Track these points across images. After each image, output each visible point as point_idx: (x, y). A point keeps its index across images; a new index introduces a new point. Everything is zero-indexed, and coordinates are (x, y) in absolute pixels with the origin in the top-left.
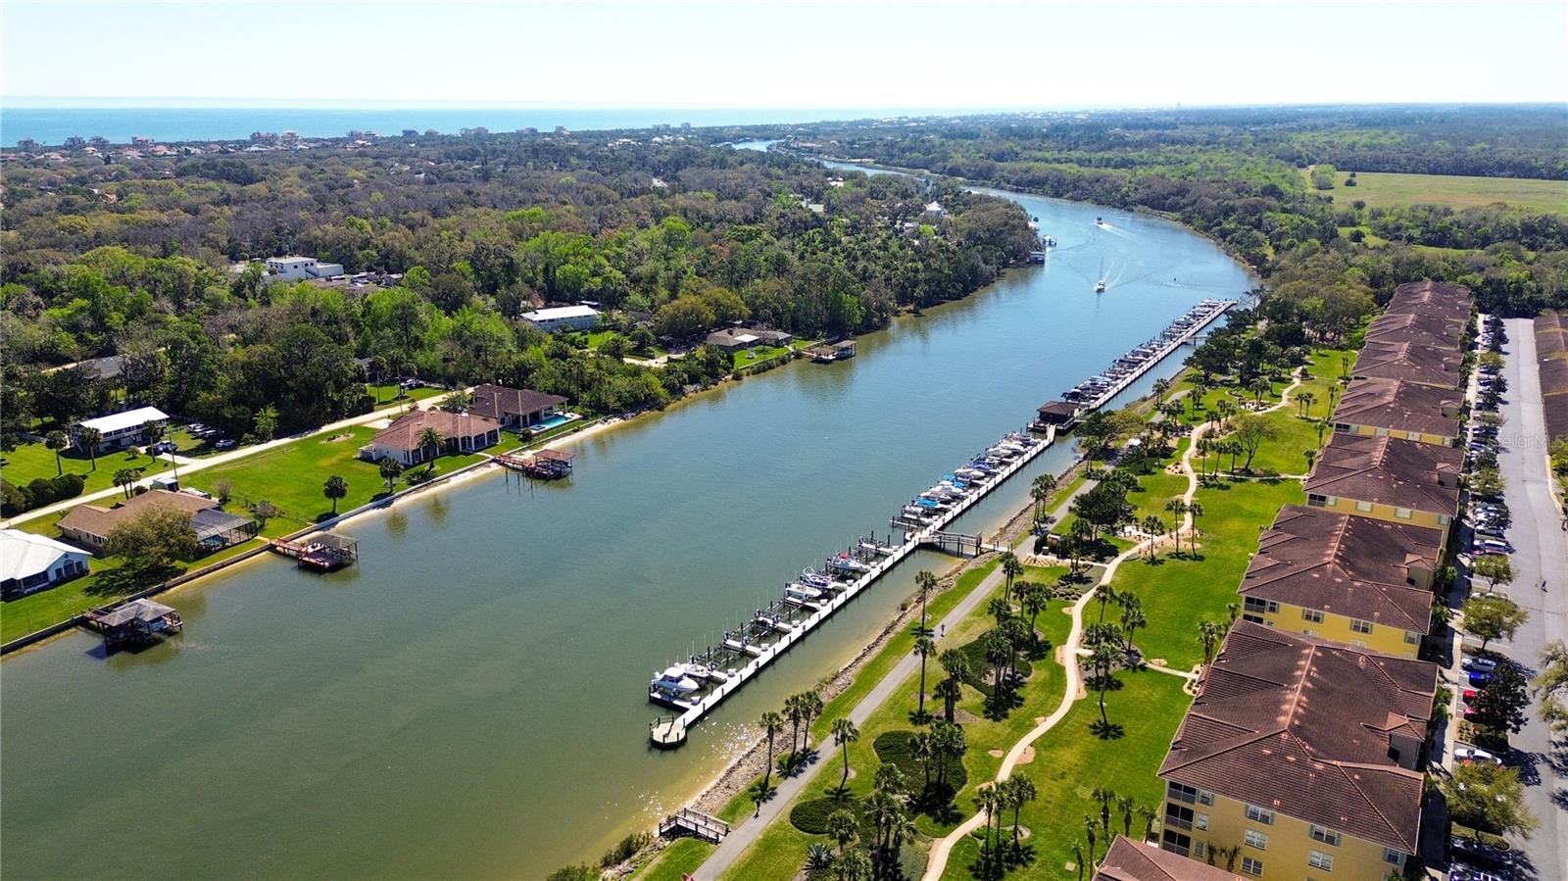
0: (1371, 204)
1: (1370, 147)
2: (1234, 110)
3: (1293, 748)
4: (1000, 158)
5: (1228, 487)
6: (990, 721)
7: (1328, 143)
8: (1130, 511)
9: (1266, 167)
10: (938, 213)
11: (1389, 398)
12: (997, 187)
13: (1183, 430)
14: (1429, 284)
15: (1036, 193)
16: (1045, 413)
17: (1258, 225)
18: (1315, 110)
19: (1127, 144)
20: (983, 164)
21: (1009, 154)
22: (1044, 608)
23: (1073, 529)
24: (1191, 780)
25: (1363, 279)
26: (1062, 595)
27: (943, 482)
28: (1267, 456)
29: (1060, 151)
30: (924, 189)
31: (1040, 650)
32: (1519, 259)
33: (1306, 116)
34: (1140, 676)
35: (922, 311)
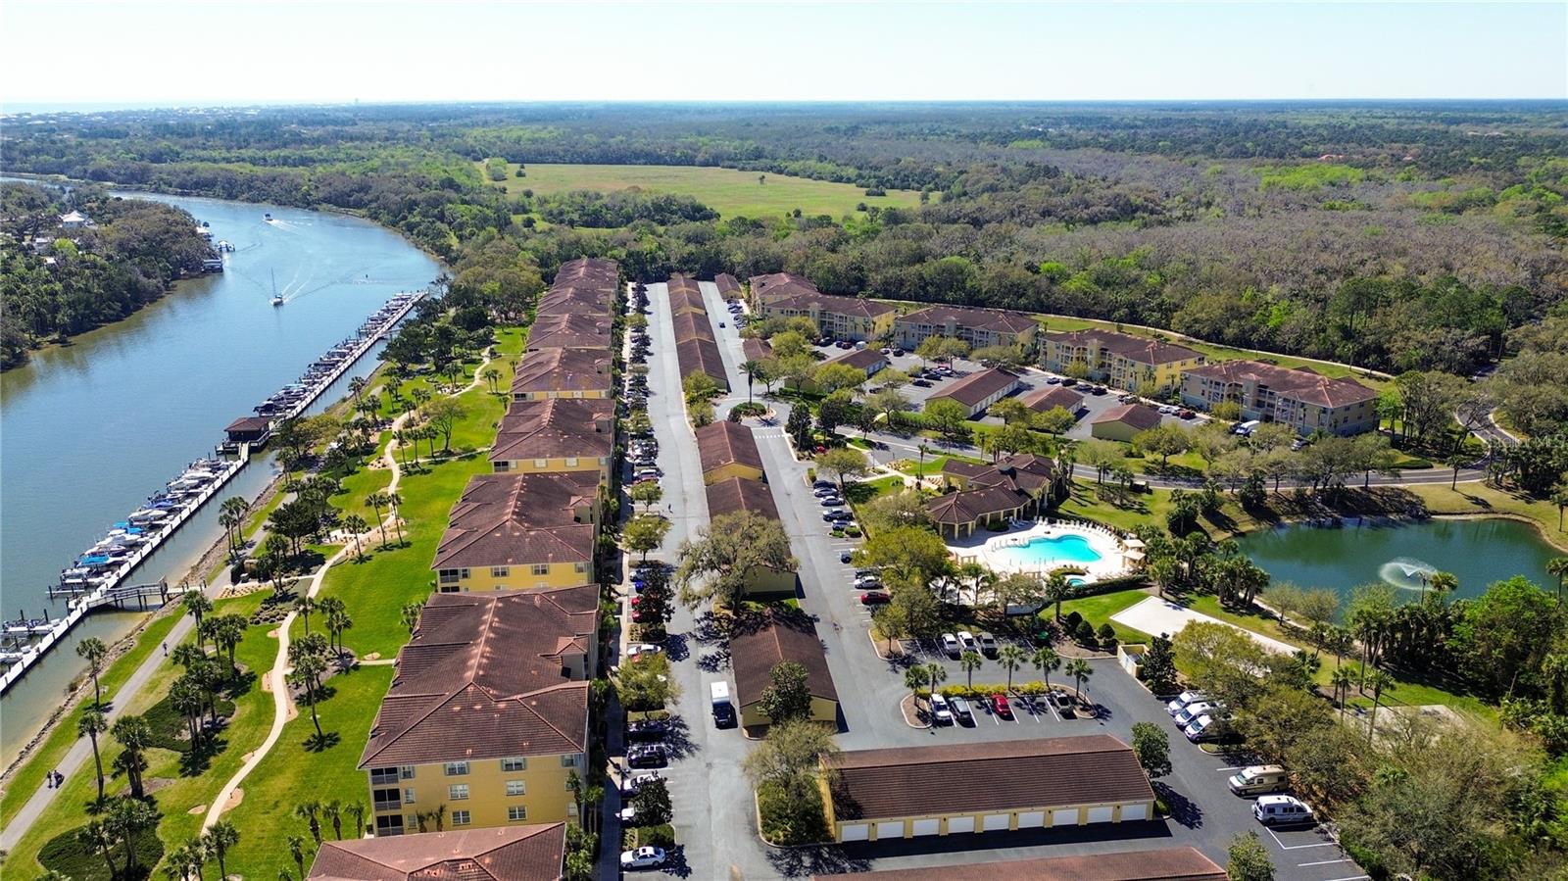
0: (538, 193)
1: (534, 141)
2: (412, 107)
3: (479, 697)
4: (158, 158)
5: (430, 471)
6: (189, 778)
7: (498, 137)
8: (335, 515)
9: (444, 161)
10: (80, 224)
11: (554, 364)
12: (157, 191)
13: (383, 424)
14: (585, 260)
15: (206, 196)
16: (234, 432)
17: (441, 218)
18: (486, 107)
19: (302, 141)
20: (135, 166)
21: (167, 154)
22: (240, 640)
23: (268, 548)
24: (391, 760)
25: (532, 261)
26: (266, 620)
27: (112, 533)
28: (463, 434)
29: (229, 149)
30: (59, 197)
31: (242, 684)
32: (653, 233)
33: (477, 112)
34: (355, 676)
35: (72, 340)
